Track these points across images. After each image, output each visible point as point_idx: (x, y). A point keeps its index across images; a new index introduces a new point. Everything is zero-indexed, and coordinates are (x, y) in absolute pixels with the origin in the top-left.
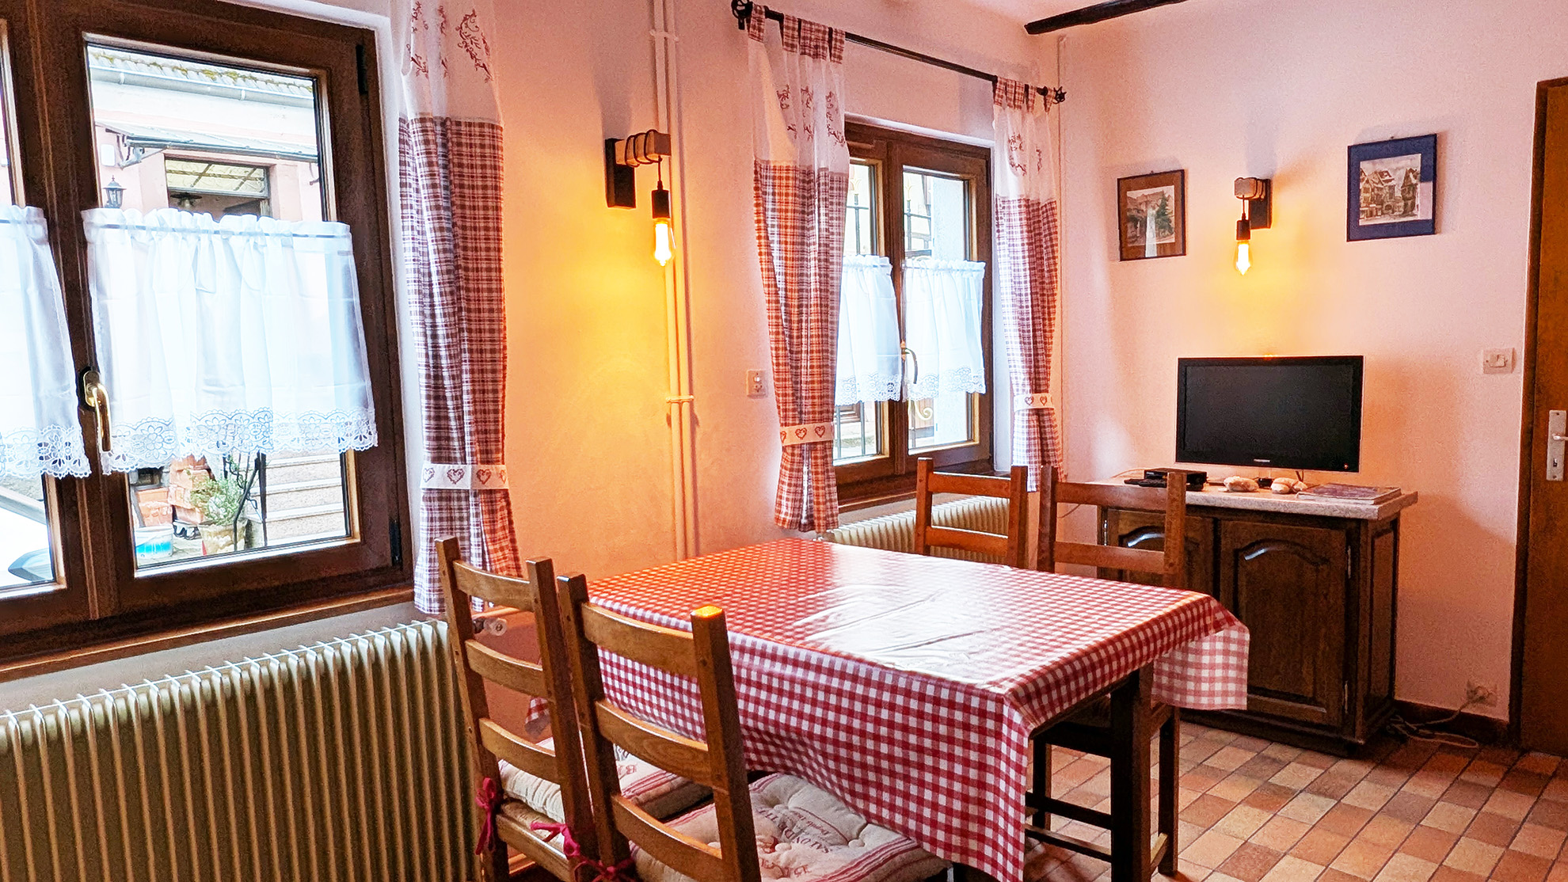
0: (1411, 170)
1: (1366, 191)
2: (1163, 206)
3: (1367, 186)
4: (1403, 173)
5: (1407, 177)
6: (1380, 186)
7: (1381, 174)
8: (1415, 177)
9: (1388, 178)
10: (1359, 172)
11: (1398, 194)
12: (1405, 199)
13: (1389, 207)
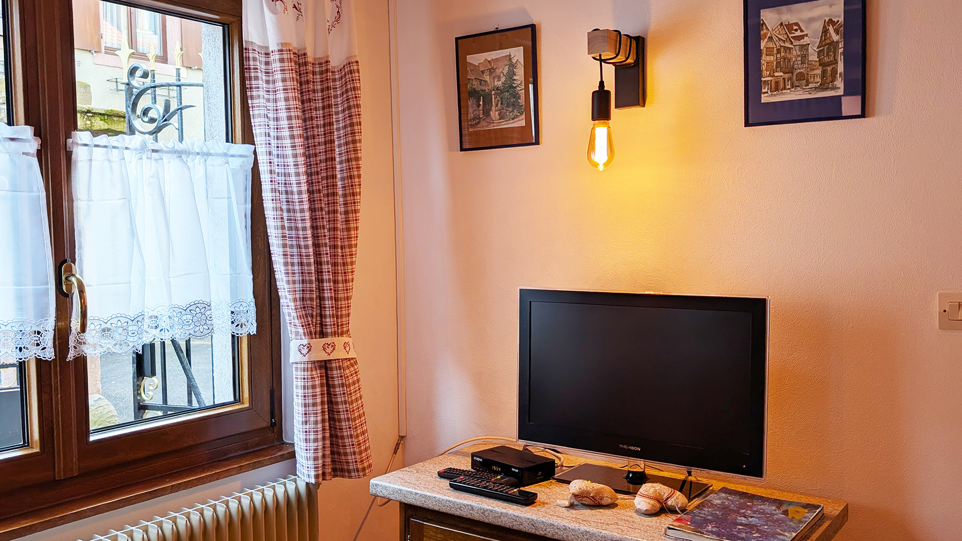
0: (831, 21)
1: (770, 52)
2: (511, 75)
3: (771, 45)
4: (818, 26)
5: (825, 31)
6: (788, 45)
7: (790, 27)
8: (837, 32)
9: (798, 33)
10: (760, 25)
11: (813, 57)
12: (822, 64)
13: (801, 77)
